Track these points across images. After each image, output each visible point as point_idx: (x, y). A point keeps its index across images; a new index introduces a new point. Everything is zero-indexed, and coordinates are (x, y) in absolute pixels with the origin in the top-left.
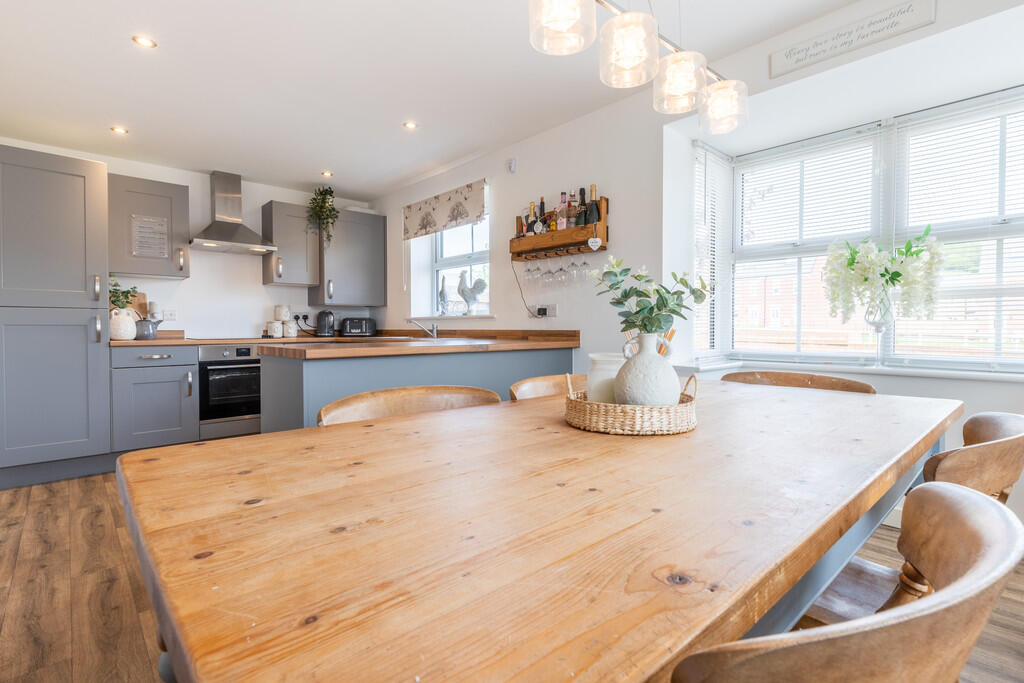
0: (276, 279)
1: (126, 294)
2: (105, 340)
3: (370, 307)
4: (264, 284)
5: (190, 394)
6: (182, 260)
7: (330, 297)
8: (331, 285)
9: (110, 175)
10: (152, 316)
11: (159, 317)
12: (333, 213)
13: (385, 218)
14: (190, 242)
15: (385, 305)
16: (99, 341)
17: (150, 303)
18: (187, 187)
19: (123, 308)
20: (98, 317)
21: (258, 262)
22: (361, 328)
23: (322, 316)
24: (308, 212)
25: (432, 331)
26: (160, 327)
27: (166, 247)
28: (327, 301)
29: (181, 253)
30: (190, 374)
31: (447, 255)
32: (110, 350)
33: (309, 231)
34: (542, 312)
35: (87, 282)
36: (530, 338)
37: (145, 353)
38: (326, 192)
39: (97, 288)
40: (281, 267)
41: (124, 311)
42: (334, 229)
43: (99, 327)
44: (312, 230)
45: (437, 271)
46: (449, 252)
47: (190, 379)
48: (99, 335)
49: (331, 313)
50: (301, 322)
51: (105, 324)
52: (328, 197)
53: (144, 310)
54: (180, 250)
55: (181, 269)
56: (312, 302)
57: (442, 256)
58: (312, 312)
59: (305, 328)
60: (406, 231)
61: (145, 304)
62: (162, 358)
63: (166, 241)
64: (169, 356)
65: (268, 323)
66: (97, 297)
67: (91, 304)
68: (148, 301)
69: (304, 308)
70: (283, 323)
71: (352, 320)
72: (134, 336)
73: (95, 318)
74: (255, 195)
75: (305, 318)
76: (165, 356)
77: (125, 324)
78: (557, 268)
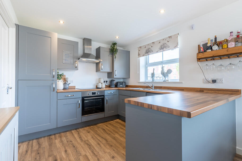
0: (101, 70)
1: (61, 75)
2: (56, 91)
3: (123, 78)
4: (96, 71)
5: (79, 107)
6: (76, 65)
7: (116, 76)
8: (116, 72)
9: (58, 38)
10: (67, 82)
11: (69, 82)
12: (116, 50)
13: (129, 51)
14: (79, 59)
15: (129, 78)
16: (54, 91)
17: (67, 78)
18: (78, 42)
19: (60, 80)
20: (54, 83)
21: (95, 65)
22: (123, 85)
23: (112, 81)
24: (109, 50)
25: (152, 86)
26: (70, 85)
27: (72, 61)
28: (115, 77)
29: (76, 62)
30: (79, 101)
31: (150, 62)
32: (57, 94)
33: (110, 56)
34: (214, 81)
35: (51, 71)
36: (205, 91)
37: (66, 94)
38: (115, 44)
39: (54, 73)
40: (102, 66)
41: (60, 81)
42: (117, 55)
43: (54, 86)
44: (111, 55)
45: (147, 67)
46: (151, 61)
47: (79, 102)
48: (54, 89)
49: (114, 80)
50: (106, 83)
51: (56, 85)
52: (115, 45)
53: (65, 80)
54: (76, 61)
55: (76, 67)
56: (108, 77)
57: (149, 63)
58: (109, 80)
59: (107, 85)
60: (139, 55)
61: (65, 78)
62: (71, 96)
63: (72, 59)
64: (73, 95)
65: (97, 83)
66: (54, 77)
67: (52, 79)
68: (66, 78)
69: (106, 79)
70: (101, 84)
71: (120, 82)
72: (63, 88)
73: (53, 83)
74: (95, 45)
75: (107, 82)
76: (72, 95)
77: (60, 85)
78: (229, 63)
